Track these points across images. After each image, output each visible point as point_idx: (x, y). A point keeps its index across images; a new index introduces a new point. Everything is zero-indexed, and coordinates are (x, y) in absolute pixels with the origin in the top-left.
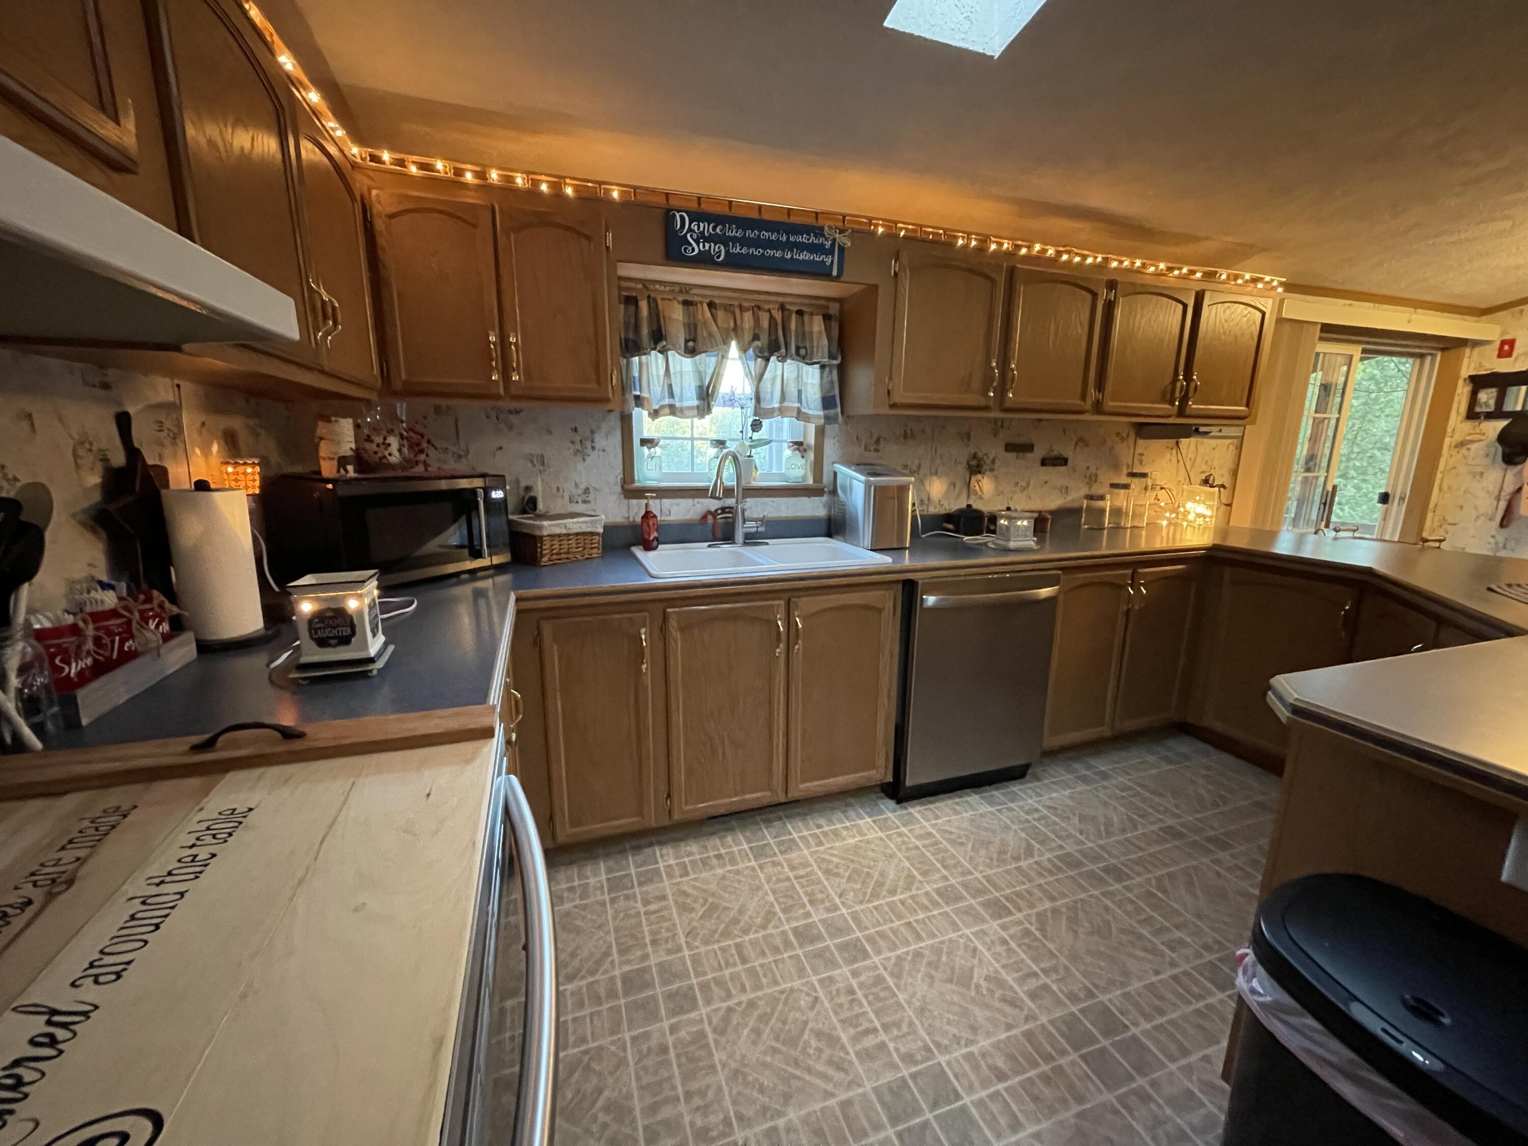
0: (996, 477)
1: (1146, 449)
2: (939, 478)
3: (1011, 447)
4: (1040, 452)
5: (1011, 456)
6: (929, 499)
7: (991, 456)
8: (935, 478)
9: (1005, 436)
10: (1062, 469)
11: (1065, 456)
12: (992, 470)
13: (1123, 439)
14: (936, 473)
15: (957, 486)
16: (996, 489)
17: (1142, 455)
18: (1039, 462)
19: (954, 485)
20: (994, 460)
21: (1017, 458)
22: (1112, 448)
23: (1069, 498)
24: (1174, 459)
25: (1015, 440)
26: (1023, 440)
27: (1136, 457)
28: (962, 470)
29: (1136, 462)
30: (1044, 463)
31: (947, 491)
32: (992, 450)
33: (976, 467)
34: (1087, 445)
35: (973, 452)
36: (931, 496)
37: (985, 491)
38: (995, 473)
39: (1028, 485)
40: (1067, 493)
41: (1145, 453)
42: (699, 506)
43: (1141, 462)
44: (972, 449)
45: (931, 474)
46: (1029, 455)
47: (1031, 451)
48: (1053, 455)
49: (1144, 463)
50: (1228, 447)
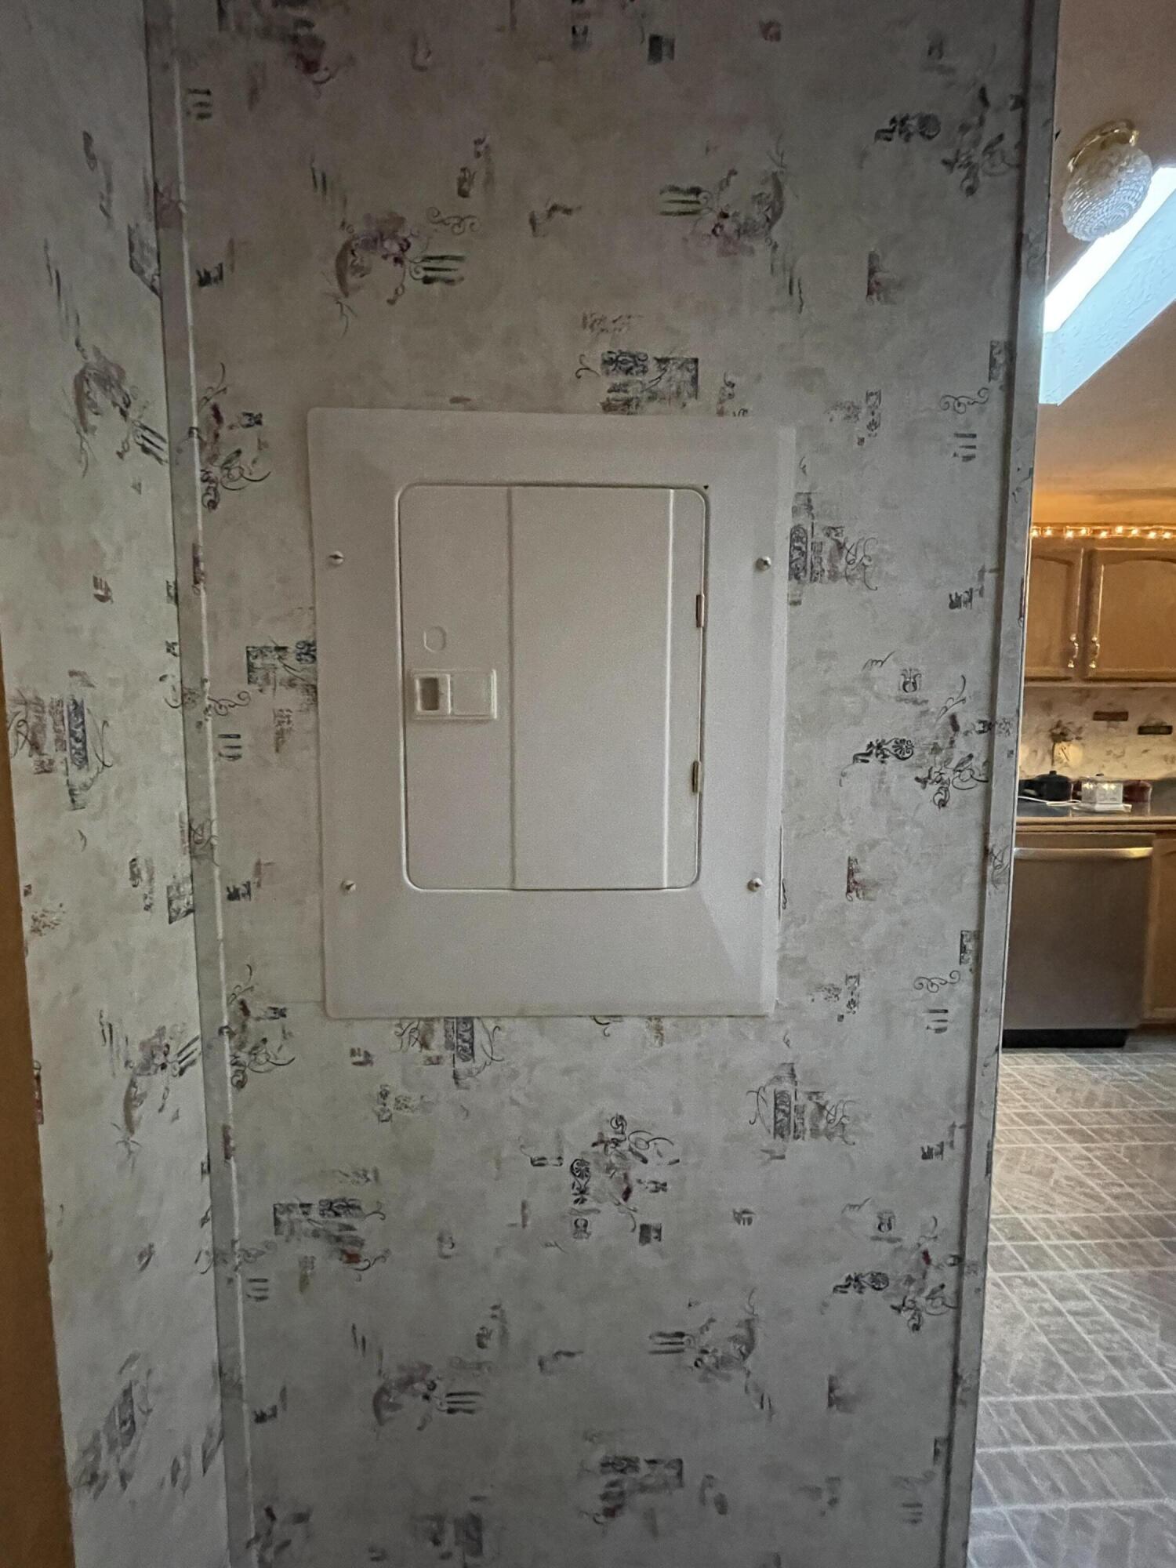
0: (1083, 745)
3: (1098, 716)
4: (1134, 722)
5: (1102, 725)
7: (1078, 725)
9: (1093, 705)
10: (1166, 738)
11: (1170, 724)
12: (1078, 738)
15: (1040, 753)
16: (1085, 756)
18: (1136, 731)
19: (1036, 752)
20: (1081, 728)
21: (1109, 726)
25: (1105, 709)
26: (1116, 709)
28: (1044, 737)
30: (1142, 731)
32: (1077, 717)
33: (1059, 735)
35: (1056, 721)
37: (1070, 758)
38: (1082, 741)
44: (1054, 718)
46: (1123, 723)
47: (1126, 719)
48: (1154, 723)
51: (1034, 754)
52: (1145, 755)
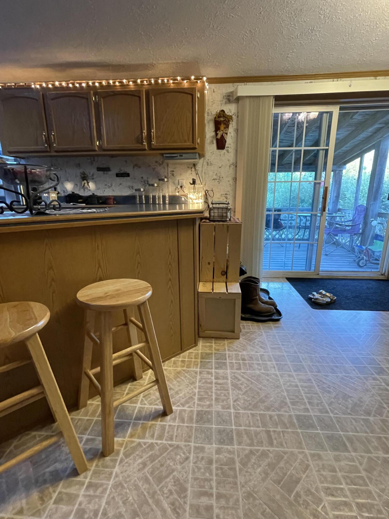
0: (95, 182)
1: (175, 168)
2: (69, 182)
3: (99, 169)
5: (101, 173)
6: (67, 190)
7: (91, 174)
10: (128, 178)
11: (128, 172)
12: (93, 179)
13: (160, 165)
20: (93, 175)
21: (104, 174)
22: (154, 169)
24: (194, 173)
25: (101, 166)
26: (105, 166)
27: (169, 172)
28: (79, 178)
29: (170, 175)
30: (118, 175)
31: (74, 187)
32: (91, 170)
33: (84, 178)
34: (139, 167)
35: (82, 172)
38: (95, 179)
39: (112, 185)
41: (175, 170)
43: (173, 175)
44: (81, 170)
45: (66, 181)
46: (110, 173)
47: (110, 171)
48: (122, 172)
49: (175, 175)
50: (230, 166)
51: (76, 186)
52: (120, 186)
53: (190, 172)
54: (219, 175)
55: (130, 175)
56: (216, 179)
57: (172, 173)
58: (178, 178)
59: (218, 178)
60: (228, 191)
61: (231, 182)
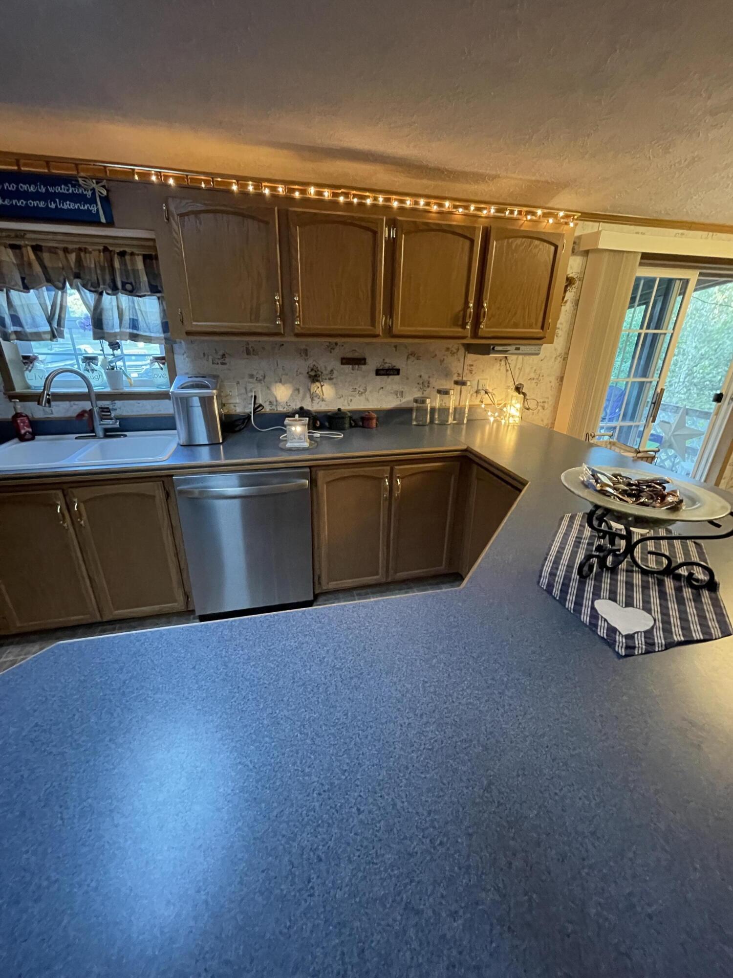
0: (335, 384)
1: (475, 361)
2: (283, 384)
3: (345, 361)
4: (374, 363)
5: (348, 368)
6: (277, 401)
7: (329, 369)
8: (280, 385)
9: (339, 352)
10: (396, 377)
11: (397, 367)
12: (330, 379)
13: (453, 354)
14: (281, 382)
15: (301, 391)
16: (337, 393)
17: (472, 365)
18: (373, 373)
19: (298, 390)
20: (332, 370)
21: (353, 369)
22: (442, 361)
23: (404, 400)
24: (503, 368)
25: (350, 355)
26: (356, 355)
27: (466, 367)
28: (303, 378)
29: (466, 371)
30: (379, 372)
31: (292, 395)
32: (328, 363)
33: (315, 377)
34: (418, 358)
35: (311, 366)
36: (279, 399)
37: (325, 394)
38: (334, 380)
39: (366, 390)
40: (402, 396)
41: (474, 363)
42: (75, 407)
43: (471, 372)
44: (311, 362)
45: (276, 382)
46: (363, 367)
47: (365, 364)
48: (387, 366)
49: (473, 372)
50: (556, 358)
51: (297, 392)
52: (381, 391)
53: (497, 366)
54: (538, 372)
55: (401, 372)
56: (533, 379)
57: (469, 368)
58: (477, 378)
59: (537, 376)
60: (548, 398)
61: (554, 383)
